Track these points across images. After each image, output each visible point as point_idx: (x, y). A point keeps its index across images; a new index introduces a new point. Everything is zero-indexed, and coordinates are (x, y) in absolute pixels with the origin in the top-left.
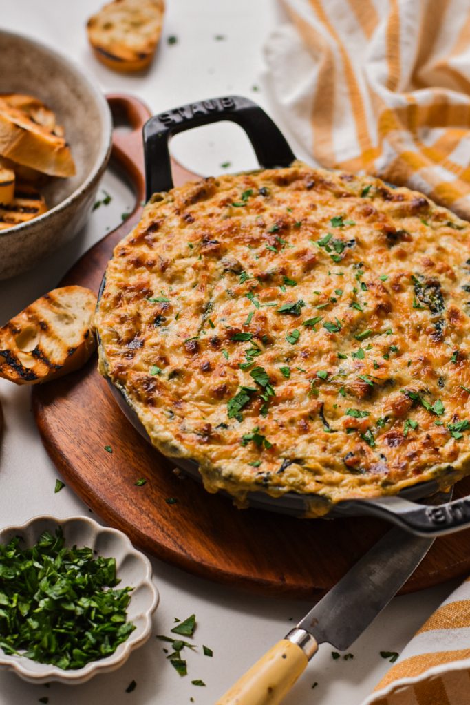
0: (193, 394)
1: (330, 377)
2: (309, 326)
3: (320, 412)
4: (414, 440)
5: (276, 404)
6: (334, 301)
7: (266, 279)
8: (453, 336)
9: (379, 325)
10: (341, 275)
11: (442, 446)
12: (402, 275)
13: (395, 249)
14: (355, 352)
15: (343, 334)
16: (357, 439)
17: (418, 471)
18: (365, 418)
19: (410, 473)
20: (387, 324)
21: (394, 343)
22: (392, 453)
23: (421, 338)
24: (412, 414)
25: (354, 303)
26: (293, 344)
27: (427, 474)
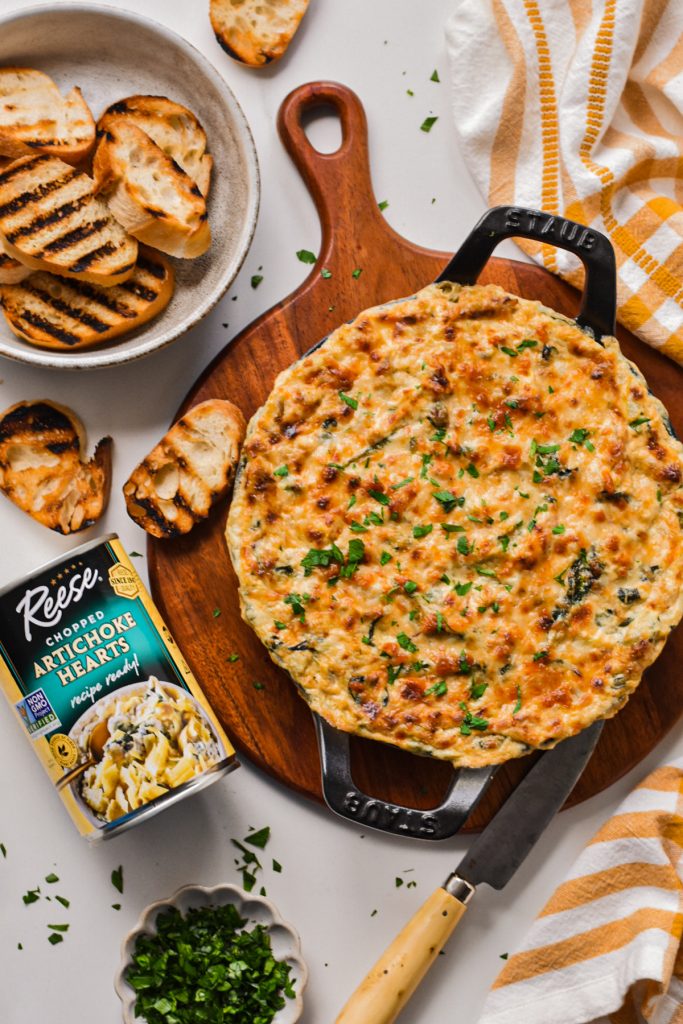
0: (292, 517)
1: (416, 594)
2: (448, 530)
3: (376, 621)
4: (429, 705)
5: (348, 583)
6: (490, 522)
7: (456, 452)
8: (560, 634)
9: (508, 574)
10: (527, 497)
11: (444, 729)
12: (576, 541)
13: (599, 507)
14: (462, 584)
15: (467, 560)
16: (383, 667)
17: (402, 736)
18: (407, 653)
19: (393, 733)
20: (515, 579)
21: (501, 602)
22: (397, 702)
23: (531, 614)
24: (452, 679)
25: (505, 539)
26: (416, 537)
27: (406, 744)
